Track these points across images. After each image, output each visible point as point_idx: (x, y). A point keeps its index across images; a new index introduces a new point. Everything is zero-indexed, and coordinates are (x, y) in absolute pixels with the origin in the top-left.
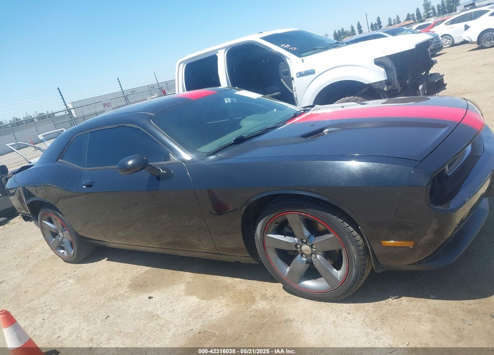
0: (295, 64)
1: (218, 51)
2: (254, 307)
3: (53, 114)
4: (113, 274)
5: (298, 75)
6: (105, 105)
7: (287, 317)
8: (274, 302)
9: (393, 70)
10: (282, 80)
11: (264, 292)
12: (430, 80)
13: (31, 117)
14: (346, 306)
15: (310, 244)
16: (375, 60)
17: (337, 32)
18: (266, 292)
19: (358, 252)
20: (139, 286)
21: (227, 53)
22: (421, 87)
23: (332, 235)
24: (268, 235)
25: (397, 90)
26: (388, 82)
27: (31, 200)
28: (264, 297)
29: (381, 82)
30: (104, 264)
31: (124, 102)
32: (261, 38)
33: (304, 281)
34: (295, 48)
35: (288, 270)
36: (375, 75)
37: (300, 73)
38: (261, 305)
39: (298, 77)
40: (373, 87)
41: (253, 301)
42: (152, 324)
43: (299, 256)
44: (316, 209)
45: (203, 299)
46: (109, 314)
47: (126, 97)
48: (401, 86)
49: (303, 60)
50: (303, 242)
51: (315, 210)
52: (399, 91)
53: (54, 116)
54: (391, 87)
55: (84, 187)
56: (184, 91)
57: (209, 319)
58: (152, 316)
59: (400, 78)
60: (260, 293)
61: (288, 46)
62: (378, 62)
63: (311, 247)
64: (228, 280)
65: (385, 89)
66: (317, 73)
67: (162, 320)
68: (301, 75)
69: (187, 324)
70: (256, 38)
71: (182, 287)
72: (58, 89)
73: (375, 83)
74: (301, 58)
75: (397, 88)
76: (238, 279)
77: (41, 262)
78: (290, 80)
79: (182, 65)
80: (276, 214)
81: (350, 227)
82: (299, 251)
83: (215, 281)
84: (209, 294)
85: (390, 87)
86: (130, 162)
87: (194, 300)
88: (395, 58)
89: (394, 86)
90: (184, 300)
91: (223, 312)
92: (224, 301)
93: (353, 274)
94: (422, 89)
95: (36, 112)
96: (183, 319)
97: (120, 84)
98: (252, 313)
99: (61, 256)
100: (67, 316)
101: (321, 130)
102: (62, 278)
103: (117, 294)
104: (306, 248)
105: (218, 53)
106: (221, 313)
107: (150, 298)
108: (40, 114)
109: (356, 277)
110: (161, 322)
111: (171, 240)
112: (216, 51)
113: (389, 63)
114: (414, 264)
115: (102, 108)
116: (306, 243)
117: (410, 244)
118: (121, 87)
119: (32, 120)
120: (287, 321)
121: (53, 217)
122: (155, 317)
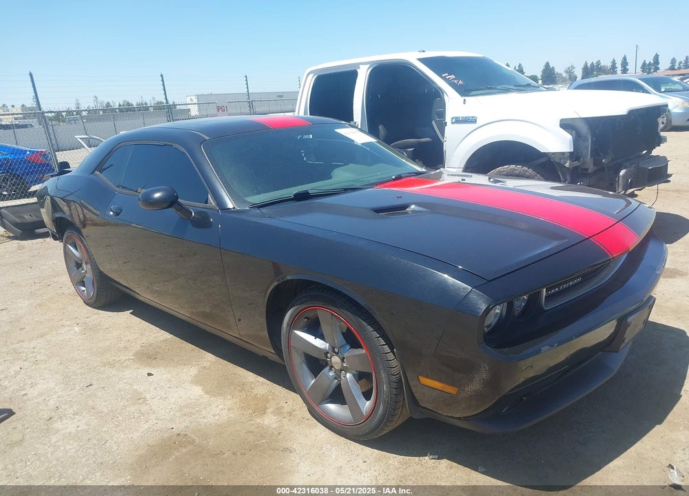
0: (454, 104)
1: (361, 66)
2: (258, 421)
3: (175, 105)
4: (127, 332)
5: (454, 120)
6: (219, 108)
7: (289, 445)
8: (285, 421)
9: (586, 140)
10: (433, 123)
11: (283, 404)
12: (642, 165)
13: (146, 104)
14: (368, 451)
15: (342, 356)
16: (561, 120)
17: (589, 65)
18: (285, 405)
19: (390, 382)
20: (148, 356)
21: (371, 71)
22: (622, 172)
23: (363, 351)
24: (295, 331)
25: (587, 169)
26: (573, 156)
27: (57, 215)
28: (278, 412)
29: (563, 153)
30: (125, 318)
31: (247, 110)
32: (419, 60)
33: (327, 403)
34: (461, 82)
35: (313, 382)
36: (557, 143)
37: (456, 118)
38: (269, 420)
39: (452, 123)
40: (550, 159)
41: (263, 411)
42: (132, 409)
43: (328, 368)
44: (350, 311)
45: (207, 393)
46: (94, 382)
47: (251, 103)
48: (594, 165)
49: (465, 100)
50: (334, 352)
51: (349, 313)
52: (590, 171)
53: (175, 108)
54: (579, 164)
55: (111, 213)
56: (306, 113)
57: (199, 420)
58: (139, 398)
59: (596, 153)
60: (277, 404)
61: (453, 77)
62: (566, 125)
63: (343, 360)
64: (250, 377)
65: (567, 165)
66: (479, 123)
67: (147, 407)
68: (457, 121)
69: (171, 420)
70: (412, 57)
71: (193, 371)
72: (162, 76)
73: (553, 153)
74: (463, 98)
75: (587, 167)
76: (261, 379)
77: (59, 296)
78: (442, 126)
79: (311, 75)
80: (306, 306)
81: (386, 346)
82: (329, 362)
83: (235, 374)
84: (217, 388)
85: (576, 163)
86: (157, 195)
87: (197, 391)
88: (593, 123)
89: (584, 163)
90: (185, 389)
91: (220, 416)
92: (229, 403)
93: (380, 412)
94: (623, 176)
95: (154, 99)
96: (170, 412)
97: (247, 84)
98: (252, 428)
99: (80, 294)
100: (47, 371)
101: (405, 207)
102: (68, 323)
103: (117, 359)
104: (336, 360)
105: (359, 68)
106: (217, 418)
107: (149, 374)
108: (158, 103)
109: (383, 416)
110: (144, 408)
111: (208, 310)
112: (358, 65)
113: (584, 129)
114: (459, 419)
115: (215, 111)
116: (337, 354)
117: (452, 390)
118: (247, 88)
119: (147, 109)
120: (286, 450)
121: (78, 243)
122: (141, 401)
